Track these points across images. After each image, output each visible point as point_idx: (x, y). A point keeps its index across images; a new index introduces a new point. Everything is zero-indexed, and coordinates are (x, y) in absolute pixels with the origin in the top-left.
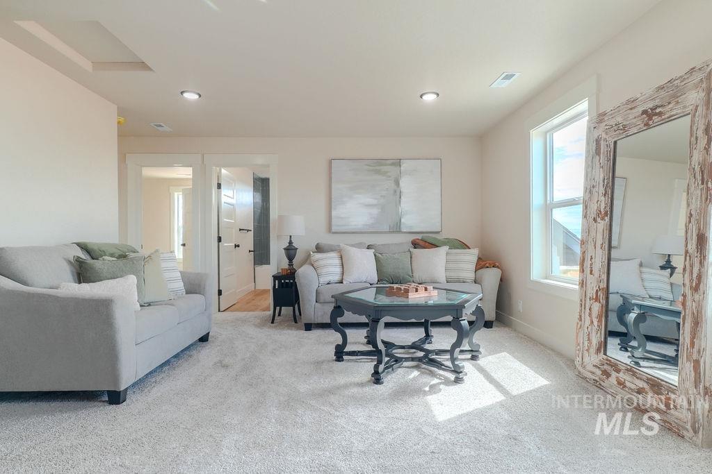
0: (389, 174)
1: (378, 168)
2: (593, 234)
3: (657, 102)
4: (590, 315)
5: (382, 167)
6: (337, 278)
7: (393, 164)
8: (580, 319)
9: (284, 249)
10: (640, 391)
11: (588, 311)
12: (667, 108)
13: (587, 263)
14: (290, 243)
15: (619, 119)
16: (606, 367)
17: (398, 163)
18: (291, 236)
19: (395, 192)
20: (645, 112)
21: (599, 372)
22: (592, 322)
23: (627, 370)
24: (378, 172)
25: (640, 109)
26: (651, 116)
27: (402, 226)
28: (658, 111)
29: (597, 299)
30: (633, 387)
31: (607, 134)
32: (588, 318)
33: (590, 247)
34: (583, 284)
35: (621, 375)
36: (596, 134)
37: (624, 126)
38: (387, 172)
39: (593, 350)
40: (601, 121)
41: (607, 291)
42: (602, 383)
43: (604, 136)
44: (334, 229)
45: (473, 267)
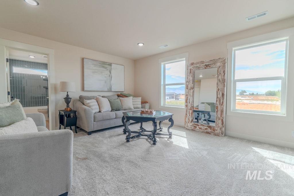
0: (107, 68)
1: (103, 65)
2: (190, 93)
3: (210, 63)
4: (189, 113)
5: (105, 65)
6: (98, 110)
7: (109, 65)
8: (186, 115)
9: (64, 98)
10: (206, 129)
11: (188, 112)
12: (212, 65)
13: (188, 101)
14: (68, 95)
15: (198, 65)
16: (194, 125)
17: (110, 65)
18: (67, 92)
19: (110, 75)
20: (206, 65)
21: (193, 127)
22: (190, 115)
23: (201, 125)
24: (103, 67)
25: (205, 64)
26: (207, 66)
27: (112, 89)
28: (209, 65)
29: (191, 109)
30: (204, 128)
31: (193, 68)
32: (189, 114)
33: (189, 96)
34: (187, 106)
35: (200, 126)
36: (190, 68)
37: (199, 67)
38: (107, 67)
39: (190, 122)
40: (192, 65)
41: (193, 107)
42: (195, 129)
43: (192, 68)
44: (85, 89)
45: (140, 103)
